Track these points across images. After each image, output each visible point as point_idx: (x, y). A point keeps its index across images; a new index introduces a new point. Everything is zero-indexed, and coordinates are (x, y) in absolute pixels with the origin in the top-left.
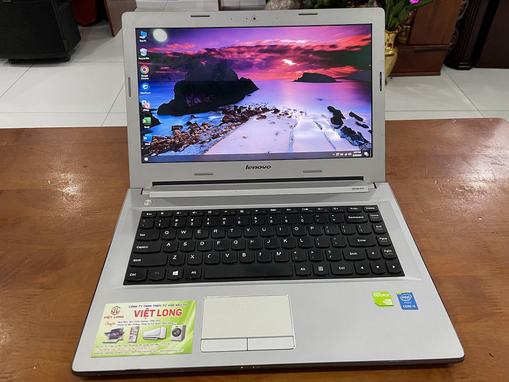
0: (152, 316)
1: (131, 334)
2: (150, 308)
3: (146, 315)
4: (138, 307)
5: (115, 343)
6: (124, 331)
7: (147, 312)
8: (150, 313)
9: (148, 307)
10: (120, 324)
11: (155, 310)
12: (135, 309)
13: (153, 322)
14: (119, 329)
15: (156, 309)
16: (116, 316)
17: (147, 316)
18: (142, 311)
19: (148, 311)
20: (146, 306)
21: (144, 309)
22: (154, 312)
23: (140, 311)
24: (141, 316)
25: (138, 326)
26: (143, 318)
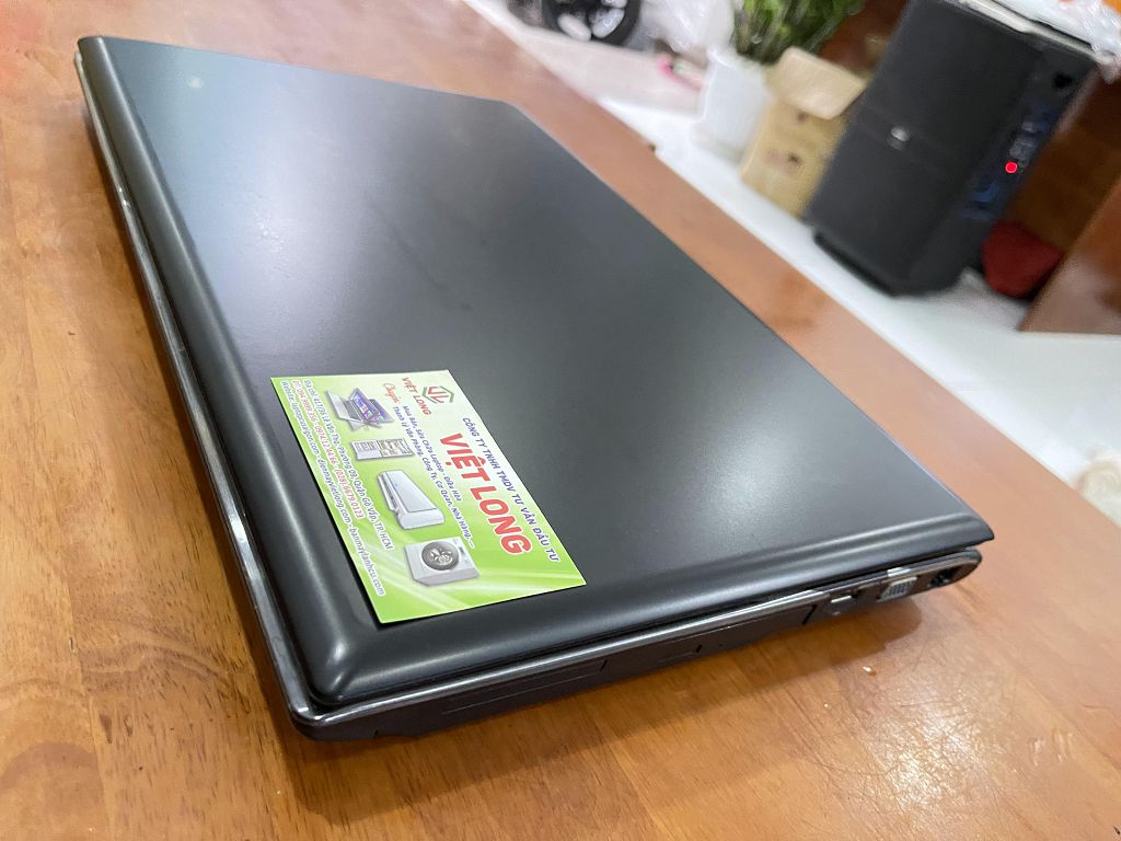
0: (465, 476)
1: (382, 442)
2: (487, 467)
3: (462, 463)
4: (478, 438)
5: (338, 418)
6: (382, 425)
7: (471, 462)
8: (473, 469)
9: (488, 462)
10: (402, 412)
11: (487, 479)
12: (466, 432)
13: (445, 483)
14: (383, 413)
15: (495, 481)
16: (422, 398)
17: (459, 466)
18: (470, 451)
19: (477, 464)
20: (489, 456)
21: (478, 452)
22: (481, 479)
23: (466, 445)
24: (450, 452)
25: (415, 451)
26: (444, 457)
